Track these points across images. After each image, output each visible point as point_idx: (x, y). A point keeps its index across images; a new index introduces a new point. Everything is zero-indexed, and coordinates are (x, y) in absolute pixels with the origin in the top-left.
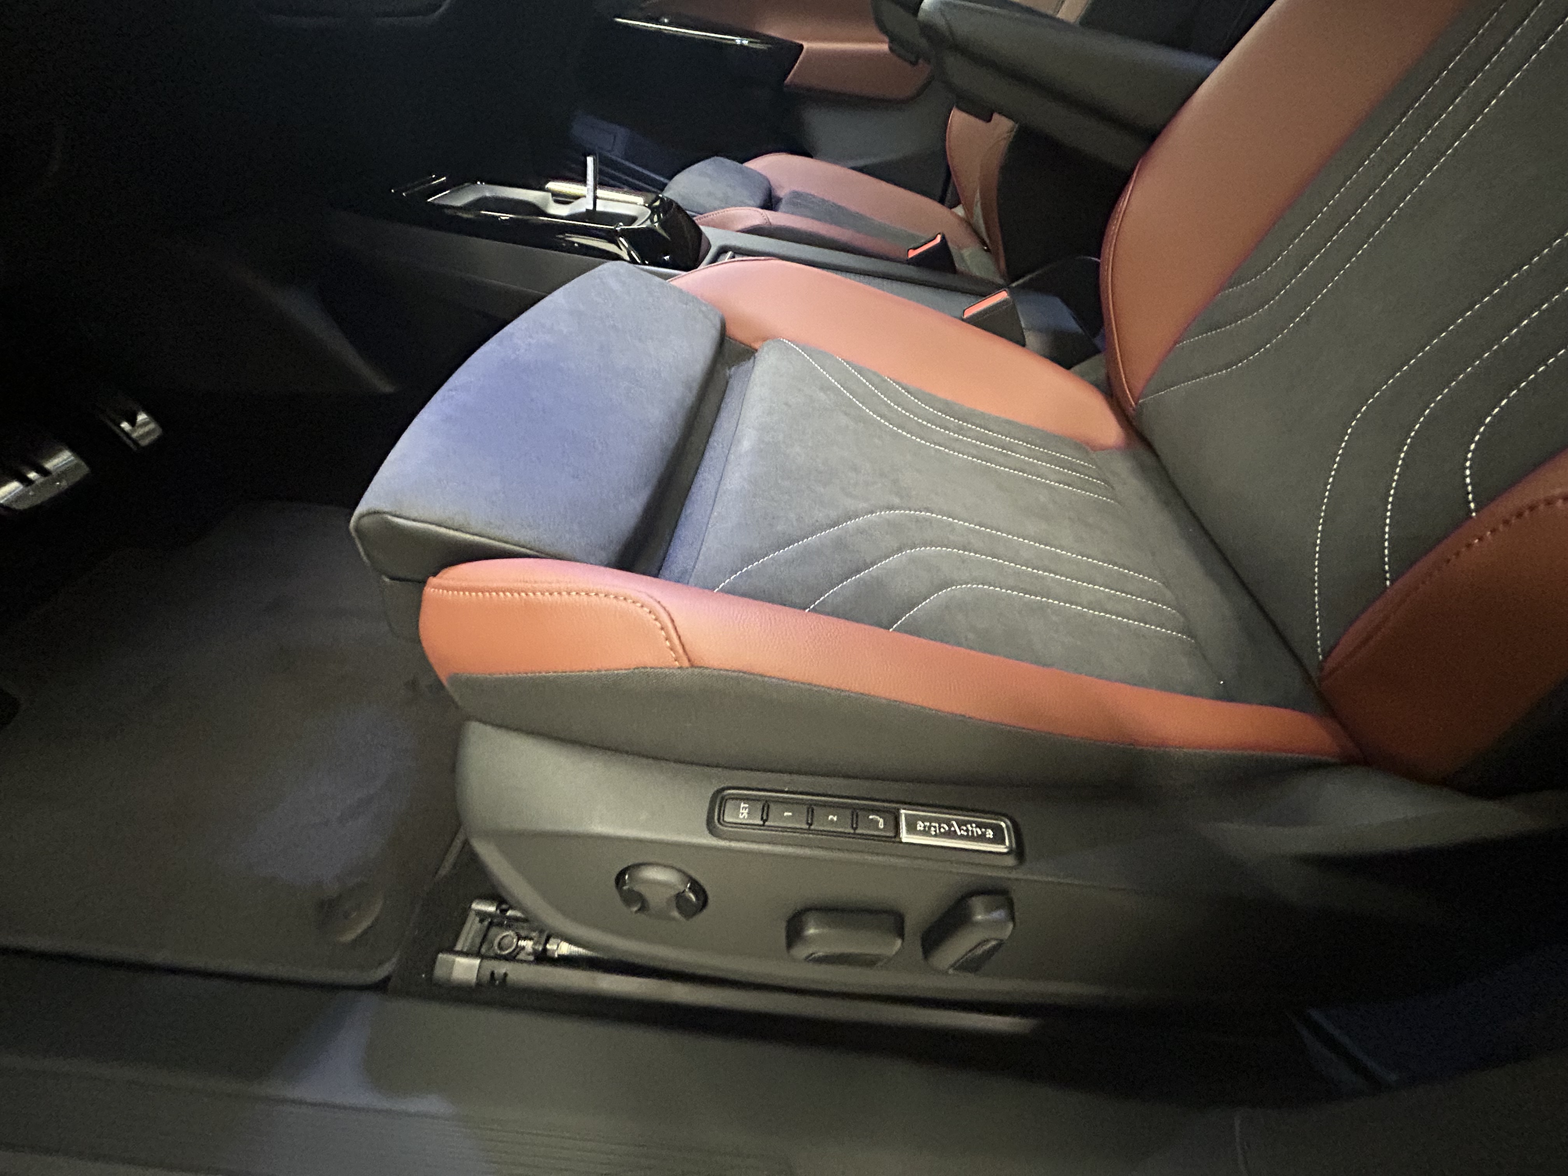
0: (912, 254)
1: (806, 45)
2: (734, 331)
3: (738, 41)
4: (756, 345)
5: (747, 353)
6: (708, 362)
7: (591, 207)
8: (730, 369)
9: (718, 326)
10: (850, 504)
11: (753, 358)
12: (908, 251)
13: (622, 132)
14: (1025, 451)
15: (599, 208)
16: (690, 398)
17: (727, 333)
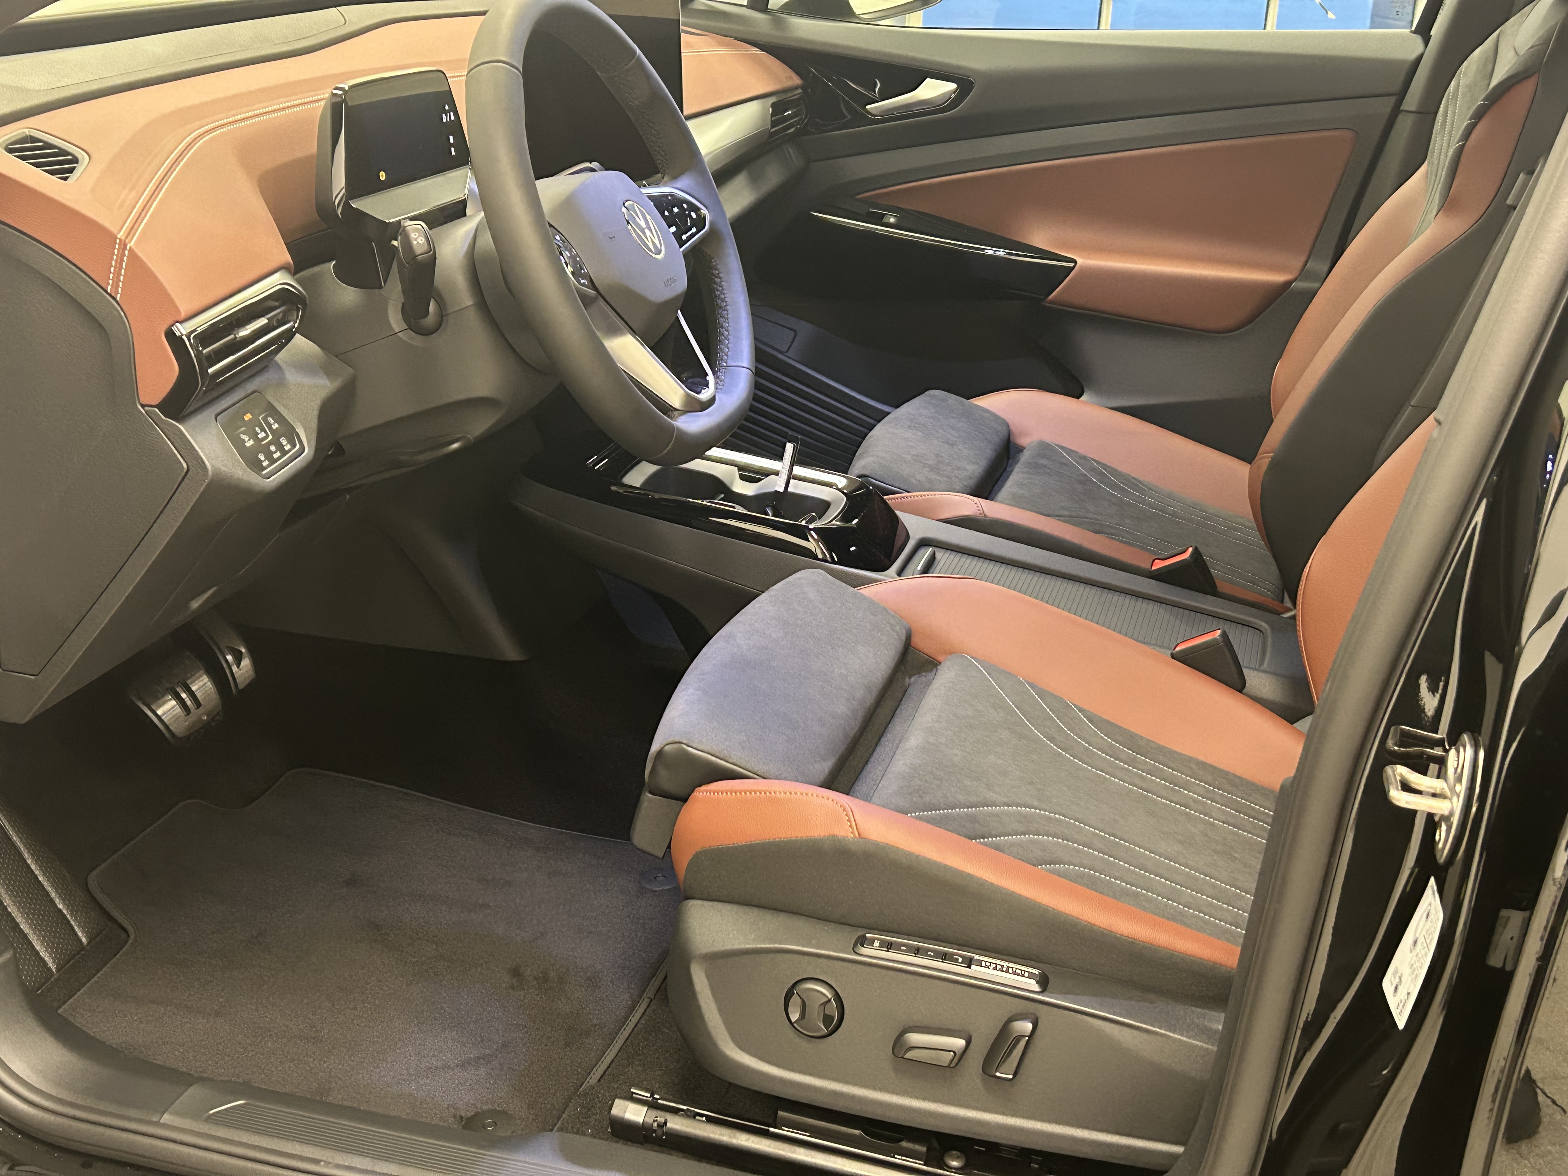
0: (1159, 565)
1: (1080, 261)
2: (918, 641)
3: (989, 251)
4: (940, 658)
5: (930, 665)
6: (889, 671)
7: (781, 490)
8: (910, 678)
9: (904, 638)
10: (991, 796)
11: (935, 669)
12: (1154, 561)
13: (805, 329)
14: (1201, 791)
15: (790, 489)
16: (870, 700)
17: (913, 644)
